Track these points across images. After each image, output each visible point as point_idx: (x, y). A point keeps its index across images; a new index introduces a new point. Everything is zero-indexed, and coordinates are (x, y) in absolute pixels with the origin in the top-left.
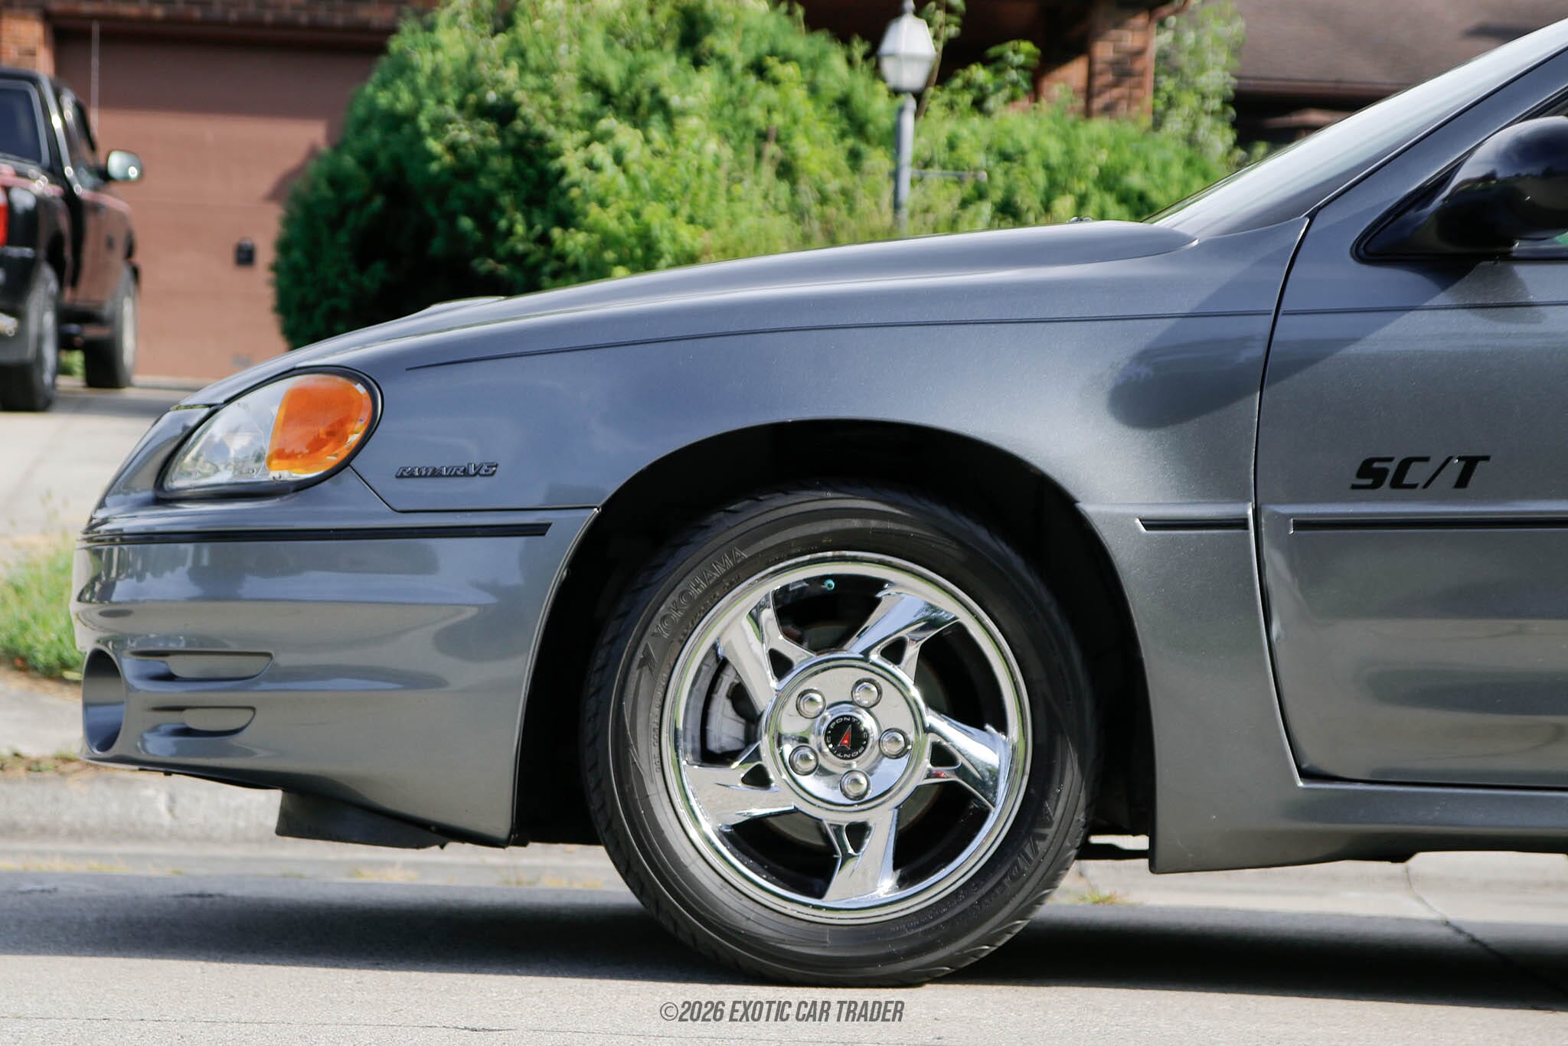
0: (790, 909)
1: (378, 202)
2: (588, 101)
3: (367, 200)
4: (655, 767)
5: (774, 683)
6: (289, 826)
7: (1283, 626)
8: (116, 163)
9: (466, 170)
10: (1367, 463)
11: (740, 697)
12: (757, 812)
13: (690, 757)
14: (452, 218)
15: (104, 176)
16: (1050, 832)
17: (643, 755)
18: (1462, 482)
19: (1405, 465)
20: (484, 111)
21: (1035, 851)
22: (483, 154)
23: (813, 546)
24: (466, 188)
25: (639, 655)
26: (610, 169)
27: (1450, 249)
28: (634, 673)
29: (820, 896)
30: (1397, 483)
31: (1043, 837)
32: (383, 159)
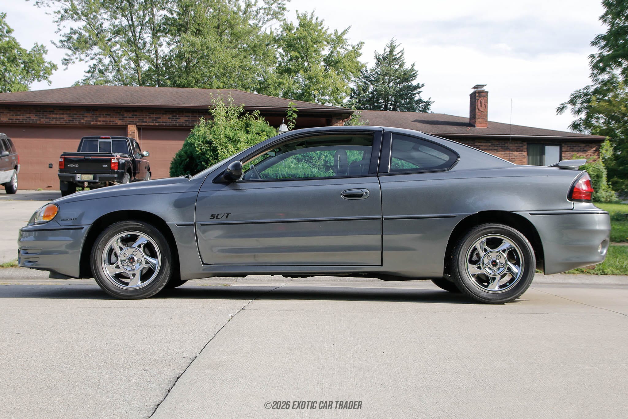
0: (123, 288)
1: (188, 159)
2: (226, 140)
3: (186, 159)
4: (100, 265)
5: (120, 252)
6: (51, 277)
7: (199, 241)
8: (145, 153)
9: (203, 154)
10: (212, 215)
11: (116, 255)
12: (117, 272)
13: (107, 264)
14: (201, 162)
15: (143, 156)
16: (164, 274)
17: (99, 264)
18: (227, 218)
19: (218, 215)
20: (207, 142)
21: (161, 277)
22: (206, 150)
23: (126, 230)
24: (203, 157)
25: (97, 248)
26: (226, 153)
27: (226, 181)
28: (97, 250)
29: (128, 285)
30: (217, 218)
31: (163, 275)
32: (188, 152)
